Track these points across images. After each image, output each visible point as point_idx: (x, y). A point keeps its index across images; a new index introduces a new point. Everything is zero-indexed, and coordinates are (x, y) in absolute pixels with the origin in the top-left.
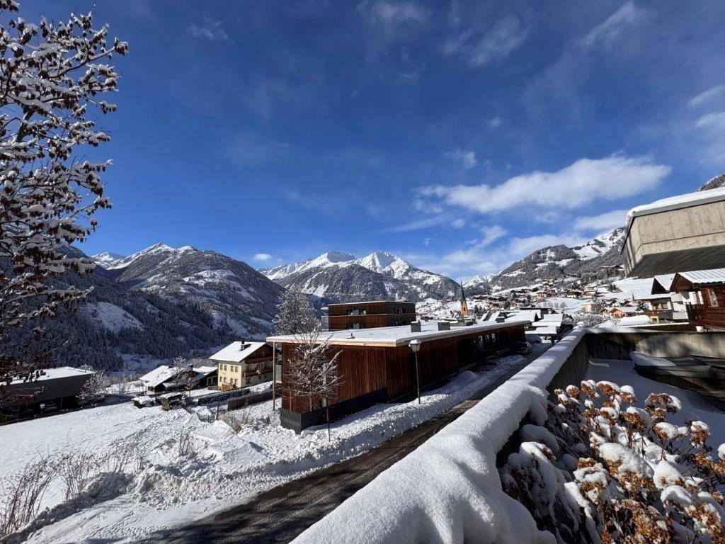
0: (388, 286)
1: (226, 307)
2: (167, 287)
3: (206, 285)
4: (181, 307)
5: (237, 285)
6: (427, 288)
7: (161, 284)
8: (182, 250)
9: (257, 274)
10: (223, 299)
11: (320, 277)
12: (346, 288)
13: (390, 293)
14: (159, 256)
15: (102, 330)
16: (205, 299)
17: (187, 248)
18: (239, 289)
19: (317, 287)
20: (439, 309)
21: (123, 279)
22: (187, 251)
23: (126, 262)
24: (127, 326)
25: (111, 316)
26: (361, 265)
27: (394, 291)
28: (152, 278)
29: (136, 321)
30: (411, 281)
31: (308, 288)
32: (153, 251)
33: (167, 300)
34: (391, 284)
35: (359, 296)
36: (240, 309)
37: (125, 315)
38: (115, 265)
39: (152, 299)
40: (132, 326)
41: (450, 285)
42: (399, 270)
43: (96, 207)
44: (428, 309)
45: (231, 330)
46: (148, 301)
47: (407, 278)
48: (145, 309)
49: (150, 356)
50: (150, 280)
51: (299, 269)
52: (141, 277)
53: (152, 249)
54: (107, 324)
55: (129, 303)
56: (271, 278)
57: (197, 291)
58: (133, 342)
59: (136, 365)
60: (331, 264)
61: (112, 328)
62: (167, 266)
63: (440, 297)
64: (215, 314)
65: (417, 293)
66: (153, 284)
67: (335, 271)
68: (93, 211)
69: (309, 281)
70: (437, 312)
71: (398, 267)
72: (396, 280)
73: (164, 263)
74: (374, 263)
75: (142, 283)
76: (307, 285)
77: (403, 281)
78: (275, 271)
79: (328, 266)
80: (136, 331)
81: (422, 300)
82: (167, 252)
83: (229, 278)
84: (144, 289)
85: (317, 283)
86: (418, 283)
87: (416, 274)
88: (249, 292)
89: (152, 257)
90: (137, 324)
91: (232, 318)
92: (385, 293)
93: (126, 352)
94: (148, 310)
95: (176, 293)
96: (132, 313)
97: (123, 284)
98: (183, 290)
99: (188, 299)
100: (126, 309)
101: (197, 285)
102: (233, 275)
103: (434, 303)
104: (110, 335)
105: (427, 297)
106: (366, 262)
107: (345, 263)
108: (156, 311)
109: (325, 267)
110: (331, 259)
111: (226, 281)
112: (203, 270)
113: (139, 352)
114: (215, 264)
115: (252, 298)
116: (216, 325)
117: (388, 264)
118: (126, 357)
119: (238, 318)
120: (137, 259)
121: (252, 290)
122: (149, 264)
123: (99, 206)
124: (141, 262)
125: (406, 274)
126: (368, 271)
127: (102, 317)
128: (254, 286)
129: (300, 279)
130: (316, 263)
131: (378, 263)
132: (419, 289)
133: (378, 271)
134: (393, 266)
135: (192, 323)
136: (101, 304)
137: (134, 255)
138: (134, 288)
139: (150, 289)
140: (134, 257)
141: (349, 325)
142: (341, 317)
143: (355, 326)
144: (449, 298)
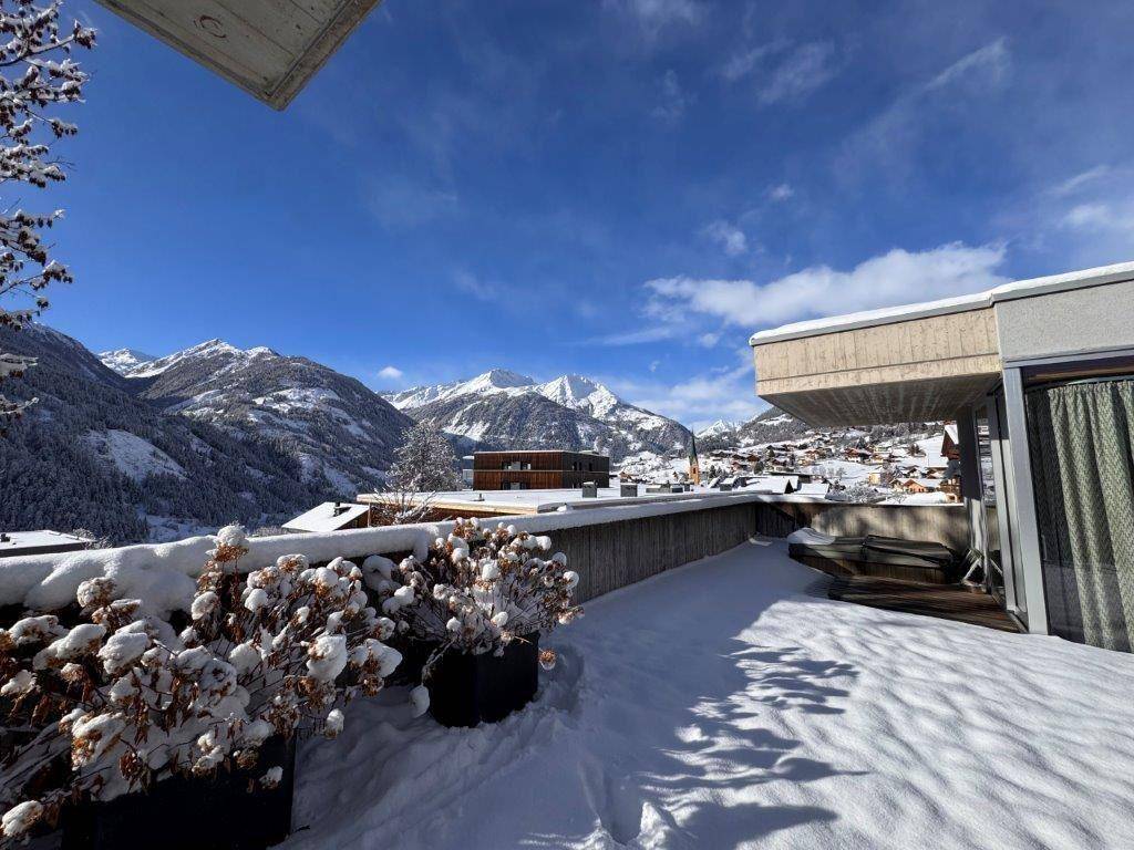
0: (583, 430)
1: (324, 449)
2: (226, 412)
3: (291, 412)
4: (249, 444)
5: (345, 415)
6: (643, 435)
7: (217, 406)
8: (254, 353)
9: (376, 399)
10: (318, 435)
11: (478, 409)
12: (518, 429)
13: (584, 441)
14: (215, 360)
15: (114, 475)
16: (289, 434)
17: (261, 349)
18: (346, 422)
19: (470, 424)
20: (657, 468)
21: (153, 395)
22: (261, 355)
23: (158, 366)
24: (156, 472)
25: (130, 453)
26: (543, 394)
27: (591, 438)
28: (202, 396)
29: (172, 464)
30: (619, 424)
31: (457, 425)
32: (205, 351)
33: (225, 433)
34: (588, 427)
35: (537, 442)
36: (345, 454)
37: (154, 454)
38: (139, 371)
39: (201, 429)
40: (167, 471)
41: (678, 433)
42: (602, 405)
43: (47, 279)
44: (641, 467)
45: (330, 485)
46: (195, 433)
47: (612, 419)
48: (189, 446)
49: (195, 520)
50: (198, 398)
51: (444, 396)
52: (183, 394)
53: (205, 348)
54: (122, 466)
55: (162, 434)
56: (398, 406)
57: (277, 420)
58: (166, 496)
59: (171, 534)
60: (496, 390)
61: (131, 473)
62: (228, 378)
63: (661, 450)
64: (304, 459)
65: (626, 442)
66: (203, 405)
67: (503, 400)
68: (42, 285)
69: (459, 414)
70: (654, 473)
71: (600, 401)
72: (596, 421)
73: (222, 372)
74: (563, 392)
75: (184, 403)
76: (455, 421)
77: (606, 423)
78: (405, 396)
79: (490, 392)
80: (172, 480)
81: (635, 453)
82: (228, 355)
83: (331, 403)
84: (187, 413)
85: (471, 418)
86: (630, 426)
87: (628, 412)
88: (362, 427)
89: (203, 361)
90: (174, 468)
91: (332, 467)
92: (577, 439)
93: (155, 513)
94: (194, 447)
95: (241, 423)
96: (165, 450)
97: (151, 401)
98: (252, 418)
99: (262, 433)
100: (156, 443)
101: (276, 411)
102: (337, 398)
103: (651, 459)
104: (128, 484)
105: (641, 450)
106: (551, 390)
107: (517, 389)
108: (207, 450)
109: (485, 394)
110: (497, 381)
111: (325, 408)
112: (288, 388)
113: (176, 513)
114: (310, 377)
115: (366, 436)
116: (306, 477)
117: (585, 395)
118: (154, 521)
119: (340, 465)
120: (176, 364)
121: (366, 423)
122: (197, 372)
123: (52, 279)
124: (183, 368)
125: (612, 412)
126: (554, 404)
127: (115, 454)
128: (371, 419)
129: (444, 411)
130: (472, 386)
131: (569, 393)
132: (630, 437)
133: (569, 405)
134: (593, 398)
135: (266, 471)
136: (114, 433)
137: (172, 357)
138: (171, 411)
139: (197, 413)
140: (172, 359)
141: (505, 485)
142: (493, 471)
143: (512, 486)
144: (674, 452)
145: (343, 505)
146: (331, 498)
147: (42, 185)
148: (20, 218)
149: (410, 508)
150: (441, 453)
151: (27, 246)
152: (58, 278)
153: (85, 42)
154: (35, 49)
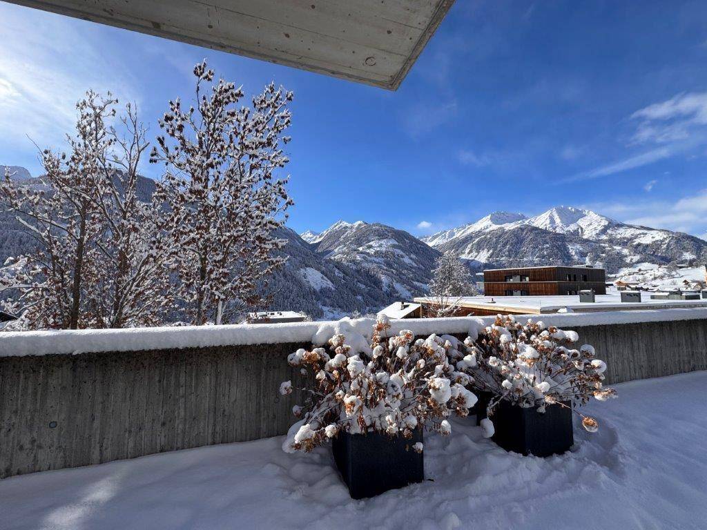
0: (573, 249)
1: (393, 272)
2: (347, 256)
3: (375, 253)
4: (358, 271)
5: (401, 253)
6: (638, 249)
7: (343, 253)
8: (356, 224)
9: (418, 242)
10: (389, 265)
11: (483, 242)
12: (515, 252)
13: (576, 257)
14: (341, 231)
15: (310, 288)
16: (375, 265)
17: (359, 222)
18: (402, 257)
19: (478, 252)
20: (662, 277)
21: (320, 251)
22: (360, 225)
23: (320, 237)
24: (324, 286)
25: (314, 278)
26: (534, 225)
27: (583, 255)
28: (337, 248)
29: (329, 282)
30: (611, 241)
31: (469, 253)
32: (337, 227)
33: (348, 266)
34: (578, 246)
35: (531, 260)
36: (404, 275)
37: (322, 278)
38: (314, 240)
39: (338, 265)
40: (327, 285)
41: (686, 243)
42: (591, 227)
44: (641, 277)
45: (397, 293)
46: (336, 267)
47: (604, 237)
48: (334, 273)
49: (340, 309)
50: (336, 250)
51: (459, 235)
52: (330, 249)
54: (312, 284)
55: (324, 268)
56: (431, 244)
57: (369, 258)
58: (329, 297)
59: (331, 315)
60: (495, 227)
61: (315, 287)
62: (347, 239)
63: (664, 260)
64: (383, 278)
65: (621, 257)
66: (338, 254)
67: (501, 234)
69: (469, 246)
70: (657, 282)
71: (591, 224)
72: (587, 241)
73: (344, 236)
74: (552, 221)
75: (331, 253)
76: (467, 251)
77: (598, 241)
78: (435, 238)
79: (491, 229)
80: (330, 290)
81: (631, 265)
82: (346, 227)
83: (394, 246)
84: (332, 258)
85: (479, 248)
86: (625, 243)
87: (621, 230)
88: (411, 259)
89: (337, 232)
90: (330, 285)
91: (397, 282)
92: (569, 257)
93: (325, 305)
94: (336, 274)
95: (353, 261)
96: (326, 276)
97: (319, 254)
98: (358, 258)
99: (363, 265)
100: (323, 273)
101: (368, 253)
102: (396, 243)
103: (652, 270)
104: (315, 292)
105: (638, 262)
106: (541, 221)
107: (512, 224)
108: (341, 275)
109: (487, 230)
110: (495, 220)
111: (391, 249)
112: (373, 241)
113: (332, 306)
114: (382, 235)
115: (414, 264)
116: (385, 288)
117: (574, 221)
118: (325, 309)
119: (402, 281)
120: (326, 235)
121: (413, 256)
122: (335, 237)
124: (329, 237)
125: (604, 231)
126: (545, 232)
127: (309, 278)
128: (416, 254)
129: (461, 244)
130: (477, 227)
131: (558, 220)
132: (625, 251)
133: (558, 231)
134: (582, 223)
135: (366, 285)
136: (308, 269)
137: (325, 232)
138: (327, 257)
139: (336, 257)
140: (325, 233)
141: (509, 292)
142: (498, 283)
143: (514, 293)
144: (682, 262)
145: (405, 304)
146: (398, 299)
147: (283, 166)
148: (279, 183)
149: (447, 306)
150: (460, 272)
151: (281, 193)
152: (290, 204)
153: (290, 99)
154: (276, 110)
